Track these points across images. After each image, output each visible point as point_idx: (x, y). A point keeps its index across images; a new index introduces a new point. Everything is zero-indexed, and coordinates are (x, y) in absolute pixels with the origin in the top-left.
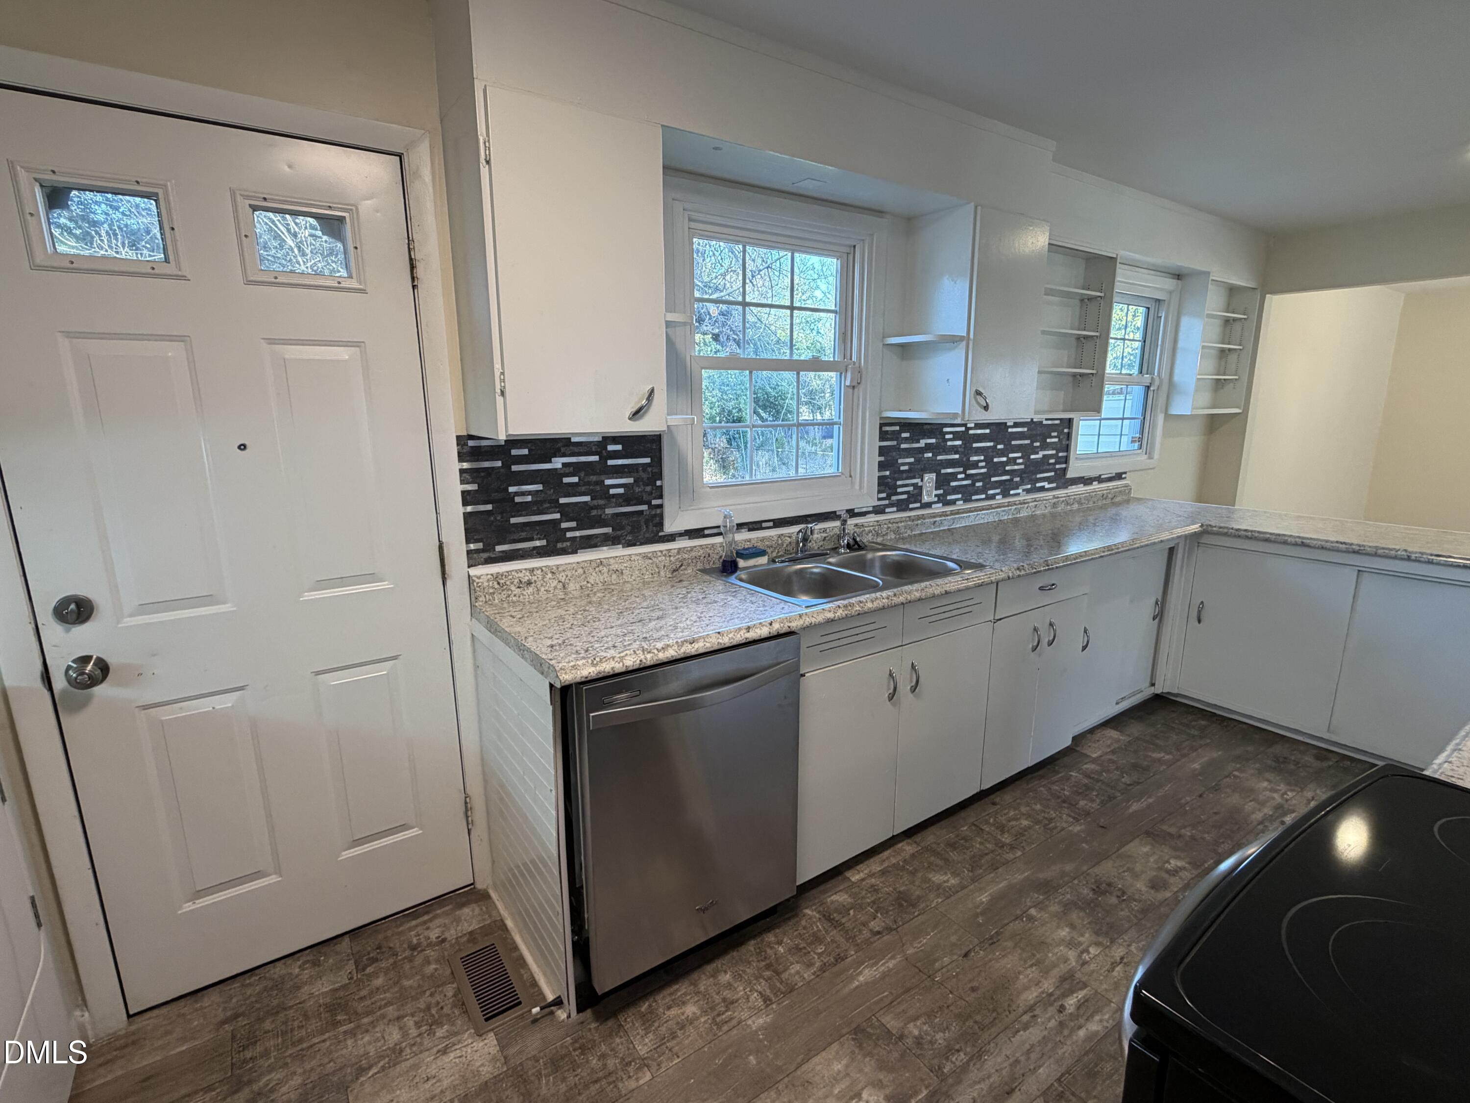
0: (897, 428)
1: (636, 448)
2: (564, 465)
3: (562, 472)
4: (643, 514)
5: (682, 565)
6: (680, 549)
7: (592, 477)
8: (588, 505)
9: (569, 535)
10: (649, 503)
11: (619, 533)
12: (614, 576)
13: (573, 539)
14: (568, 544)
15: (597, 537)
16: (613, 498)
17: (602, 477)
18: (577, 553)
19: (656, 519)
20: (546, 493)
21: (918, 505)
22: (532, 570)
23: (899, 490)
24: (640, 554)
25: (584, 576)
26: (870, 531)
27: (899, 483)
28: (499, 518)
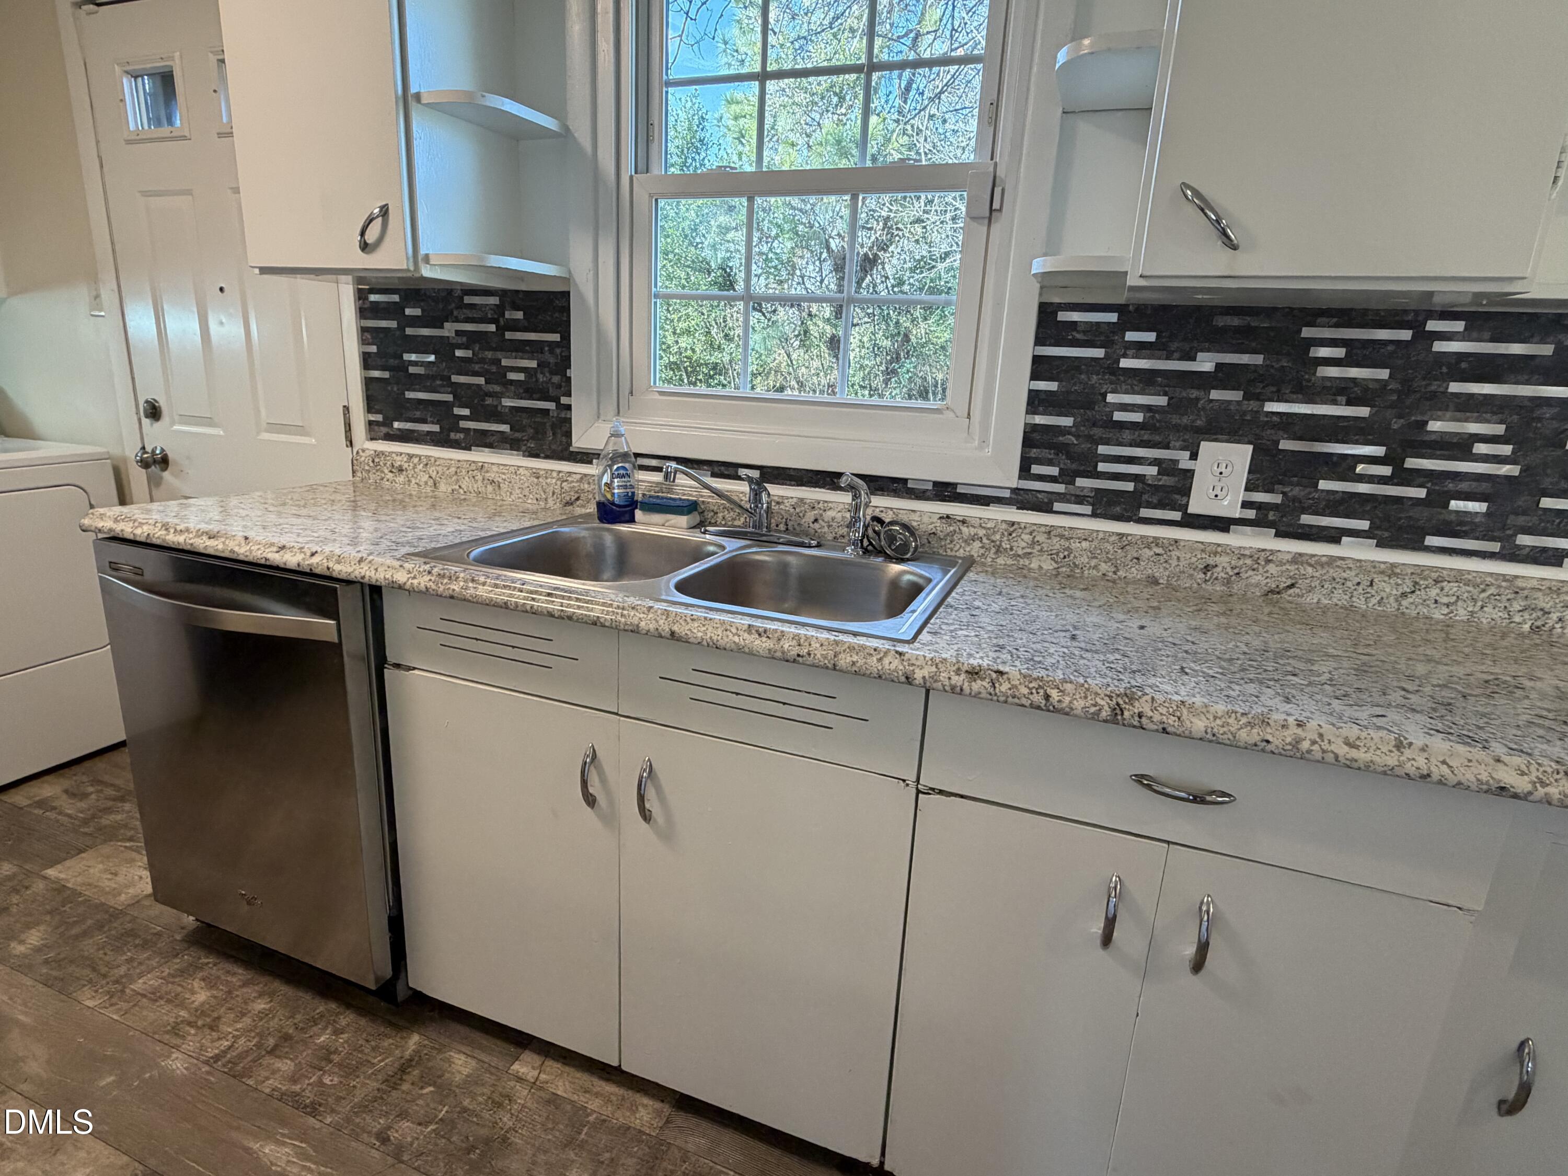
0: (1113, 317)
1: (540, 317)
2: (458, 333)
3: (454, 341)
4: (548, 414)
5: (578, 499)
6: (586, 475)
7: (487, 353)
8: (481, 389)
9: (463, 424)
10: (556, 400)
11: (518, 435)
12: (490, 488)
13: (467, 431)
14: (462, 436)
15: (493, 435)
16: (511, 384)
17: (499, 355)
18: (470, 450)
19: (564, 426)
20: (438, 367)
21: (1176, 516)
22: (410, 456)
23: (1102, 467)
24: (532, 469)
25: (455, 478)
26: (973, 538)
27: (1102, 449)
28: (395, 389)
